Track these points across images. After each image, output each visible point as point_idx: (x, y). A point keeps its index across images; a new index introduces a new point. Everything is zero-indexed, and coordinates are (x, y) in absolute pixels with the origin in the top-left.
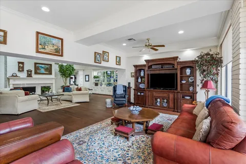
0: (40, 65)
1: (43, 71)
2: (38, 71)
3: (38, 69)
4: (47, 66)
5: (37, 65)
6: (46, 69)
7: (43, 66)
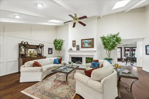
0: (85, 41)
1: (87, 45)
2: (84, 46)
3: (83, 44)
4: (90, 41)
5: (83, 41)
6: (89, 44)
7: (87, 41)
